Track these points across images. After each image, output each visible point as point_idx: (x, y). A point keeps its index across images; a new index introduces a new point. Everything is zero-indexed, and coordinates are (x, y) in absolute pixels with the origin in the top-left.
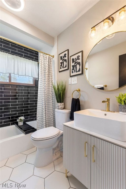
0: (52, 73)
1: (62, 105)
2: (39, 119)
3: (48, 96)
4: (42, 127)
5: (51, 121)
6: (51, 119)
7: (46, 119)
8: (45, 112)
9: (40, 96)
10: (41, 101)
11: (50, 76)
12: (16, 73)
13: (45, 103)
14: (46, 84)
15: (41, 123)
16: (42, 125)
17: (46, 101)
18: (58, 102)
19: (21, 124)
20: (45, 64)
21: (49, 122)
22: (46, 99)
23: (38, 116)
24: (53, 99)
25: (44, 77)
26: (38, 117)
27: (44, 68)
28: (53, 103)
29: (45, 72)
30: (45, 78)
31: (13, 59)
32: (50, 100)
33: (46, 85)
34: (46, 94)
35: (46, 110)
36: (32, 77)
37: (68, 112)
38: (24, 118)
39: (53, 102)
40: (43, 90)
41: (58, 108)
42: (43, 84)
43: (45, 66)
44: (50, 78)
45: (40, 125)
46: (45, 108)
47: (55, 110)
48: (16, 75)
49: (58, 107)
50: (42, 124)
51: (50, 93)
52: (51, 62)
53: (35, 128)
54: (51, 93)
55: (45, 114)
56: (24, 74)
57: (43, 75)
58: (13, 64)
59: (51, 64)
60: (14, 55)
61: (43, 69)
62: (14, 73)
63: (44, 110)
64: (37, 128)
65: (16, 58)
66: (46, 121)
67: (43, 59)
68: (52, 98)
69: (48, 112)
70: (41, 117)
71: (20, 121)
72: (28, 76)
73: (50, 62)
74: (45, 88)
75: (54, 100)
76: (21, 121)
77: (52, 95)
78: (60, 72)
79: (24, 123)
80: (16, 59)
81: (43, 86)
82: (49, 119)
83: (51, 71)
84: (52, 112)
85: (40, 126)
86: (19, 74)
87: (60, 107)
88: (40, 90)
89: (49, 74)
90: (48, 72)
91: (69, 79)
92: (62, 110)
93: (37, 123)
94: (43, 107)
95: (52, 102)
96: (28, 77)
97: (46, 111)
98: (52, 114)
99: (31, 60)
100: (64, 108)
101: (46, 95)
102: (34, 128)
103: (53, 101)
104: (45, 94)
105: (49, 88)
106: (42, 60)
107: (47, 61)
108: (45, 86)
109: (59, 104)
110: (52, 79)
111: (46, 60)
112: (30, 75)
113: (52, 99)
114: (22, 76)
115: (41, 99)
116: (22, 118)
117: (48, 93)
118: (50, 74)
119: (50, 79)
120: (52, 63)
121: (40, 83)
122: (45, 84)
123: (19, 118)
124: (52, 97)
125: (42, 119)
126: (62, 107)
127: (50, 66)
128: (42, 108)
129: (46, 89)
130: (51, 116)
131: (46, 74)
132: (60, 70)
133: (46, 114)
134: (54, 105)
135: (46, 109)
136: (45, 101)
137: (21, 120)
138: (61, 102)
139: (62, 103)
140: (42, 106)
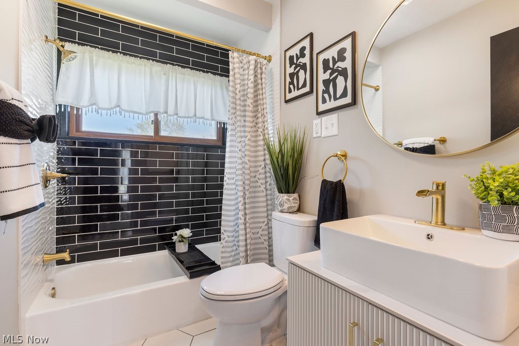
0: (265, 106)
1: (291, 199)
2: (227, 239)
3: (253, 174)
4: (235, 263)
5: (263, 246)
6: (262, 240)
7: (246, 240)
8: (245, 219)
9: (230, 173)
10: (234, 186)
11: (260, 115)
12: (171, 110)
13: (244, 193)
14: (247, 138)
15: (232, 251)
16: (234, 255)
17: (247, 187)
18: (280, 191)
19: (182, 248)
20: (246, 82)
21: (255, 249)
22: (247, 182)
23: (226, 229)
24: (266, 182)
25: (242, 119)
26: (224, 232)
27: (242, 93)
28: (269, 192)
29: (245, 106)
30: (245, 121)
31: (165, 74)
32: (259, 184)
33: (247, 142)
34: (247, 166)
35: (245, 214)
36: (213, 120)
37: (310, 222)
38: (191, 234)
39: (266, 190)
40: (239, 155)
41: (280, 209)
42: (239, 140)
43: (246, 87)
44: (260, 120)
45: (231, 256)
46: (245, 209)
47: (271, 215)
48: (171, 115)
49: (281, 205)
50: (237, 252)
51: (259, 164)
52: (261, 74)
53: (218, 262)
54: (263, 164)
55: (245, 225)
56: (192, 114)
57: (238, 113)
58: (163, 88)
59: (263, 80)
60: (167, 63)
61: (238, 97)
62: (166, 113)
63: (241, 213)
64: (222, 263)
65: (172, 72)
66: (246, 245)
67: (239, 68)
68: (266, 178)
69: (252, 220)
70: (234, 233)
71: (180, 241)
72: (203, 118)
73: (259, 76)
74: (243, 150)
75: (270, 184)
76: (183, 241)
77: (263, 171)
78: (287, 102)
79: (192, 247)
80: (170, 73)
81: (239, 145)
82: (256, 238)
83: (261, 102)
84: (266, 220)
85: (231, 259)
86: (179, 115)
87: (286, 206)
88: (230, 157)
89: (255, 109)
90: (255, 104)
91: (315, 122)
92: (291, 215)
93: (223, 250)
94: (237, 203)
95: (264, 190)
96: (201, 120)
97: (248, 217)
98: (263, 225)
99: (211, 73)
100: (299, 210)
101: (247, 172)
102: (213, 263)
103: (268, 187)
104: (244, 167)
105: (256, 151)
106: (236, 70)
107: (252, 72)
108: (244, 144)
109: (285, 197)
110: (266, 123)
111: (247, 72)
112: (208, 116)
113: (263, 181)
114: (186, 120)
115: (233, 181)
116: (186, 232)
117: (252, 164)
118: (260, 110)
119: (260, 125)
120: (265, 79)
121: (231, 135)
122: (243, 139)
123: (178, 232)
124: (263, 176)
125: (236, 240)
126: (293, 205)
127: (260, 86)
128: (237, 206)
129: (247, 153)
130: (261, 232)
131: (249, 111)
132: (289, 96)
133: (248, 225)
134: (271, 200)
135: (247, 212)
136: (244, 188)
137: (182, 237)
138: (290, 191)
139: (294, 193)
140: (237, 201)
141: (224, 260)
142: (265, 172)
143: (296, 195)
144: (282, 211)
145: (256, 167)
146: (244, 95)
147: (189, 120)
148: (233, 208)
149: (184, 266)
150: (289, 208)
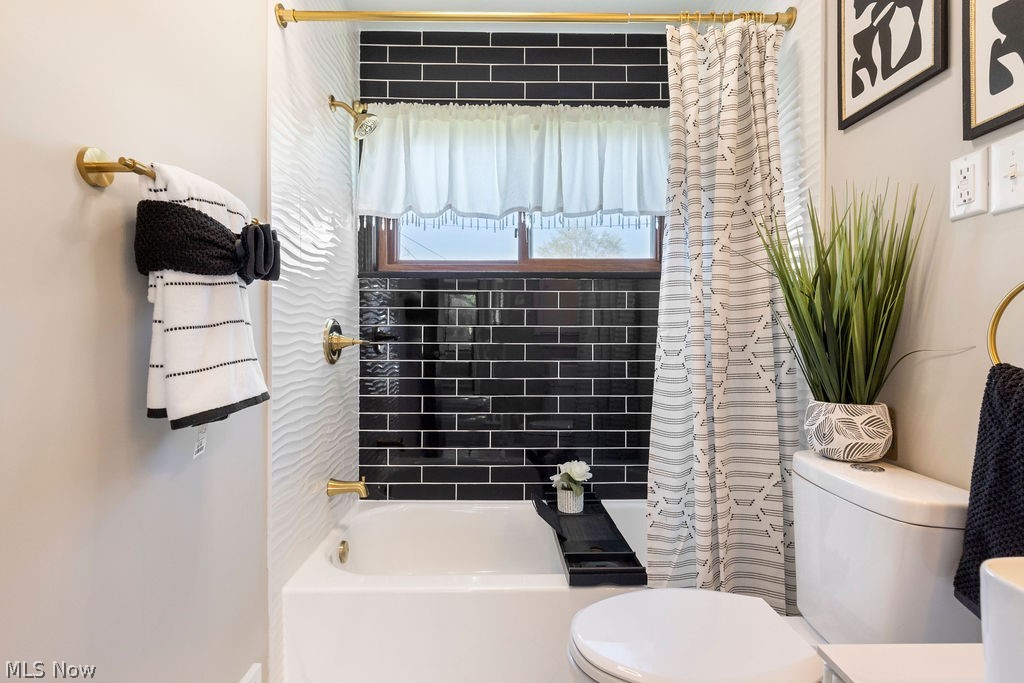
0: (773, 151)
1: (858, 420)
2: (662, 505)
3: (735, 342)
5: (764, 541)
6: (764, 525)
7: (714, 518)
8: (712, 462)
9: (670, 339)
10: (682, 373)
11: (758, 178)
12: (549, 203)
13: (710, 392)
14: (718, 246)
15: (679, 538)
16: (683, 551)
17: (717, 377)
18: (822, 395)
19: (571, 503)
20: (716, 96)
21: (741, 546)
22: (717, 363)
23: (660, 479)
24: (778, 365)
25: (704, 196)
26: (655, 489)
27: (703, 129)
28: (786, 393)
29: (712, 160)
30: (712, 200)
31: (536, 128)
32: (755, 369)
33: (718, 256)
34: (717, 320)
35: (713, 448)
36: (642, 213)
37: (934, 509)
38: (590, 475)
39: (779, 386)
40: (695, 290)
41: (819, 447)
42: (695, 250)
43: (715, 110)
44: (758, 192)
45: (674, 552)
46: (711, 433)
47: (791, 458)
48: (549, 214)
49: (822, 436)
50: (690, 543)
51: (757, 313)
52: (762, 65)
53: (643, 559)
54: (767, 313)
55: (712, 477)
56: (594, 205)
57: (692, 180)
58: (533, 159)
59: (768, 80)
60: (539, 104)
61: (690, 139)
62: (539, 208)
63: (700, 446)
64: (651, 564)
65: (551, 120)
66: (715, 532)
67: (694, 63)
68: (776, 351)
69: (733, 467)
70: (682, 494)
71: (564, 488)
72: (620, 211)
73: (755, 71)
74: (706, 276)
75: (790, 371)
76: (571, 489)
77: (769, 333)
78: (845, 124)
80: (548, 123)
81: (695, 265)
82: (743, 517)
83: (763, 142)
84: (776, 470)
85: (675, 559)
86: (567, 210)
87: (840, 442)
88: (671, 297)
89: (741, 165)
90: (740, 152)
92: (858, 472)
93: (654, 531)
94: (689, 418)
95: (772, 387)
96: (615, 217)
97: (719, 457)
98: (768, 484)
99: (639, 104)
100: (893, 456)
101: (716, 335)
102: (631, 558)
103: (784, 379)
104: (708, 324)
105: (748, 279)
106: (687, 71)
107: (731, 64)
108: (707, 262)
109: (837, 412)
110: (776, 200)
111: (718, 68)
112: (632, 204)
113: (769, 362)
114: (581, 220)
115: (680, 360)
116: (579, 470)
117: (734, 315)
118: (757, 165)
119: (758, 206)
120: (776, 77)
121: (673, 241)
122: (705, 249)
123: (565, 468)
124: (769, 347)
125: (689, 511)
126: (867, 440)
127: (758, 99)
128: (688, 425)
129: (717, 284)
130: (760, 503)
131: (723, 172)
132: (852, 106)
133: (719, 479)
134: (794, 414)
135: (718, 442)
136: (709, 378)
137: (570, 479)
138: (856, 394)
139: (870, 402)
140: (689, 412)
141: (656, 558)
142: (775, 337)
143: (878, 411)
144: (826, 456)
145: (746, 321)
146: (709, 133)
147: (589, 218)
148: (679, 428)
149: (564, 550)
150: (850, 448)
